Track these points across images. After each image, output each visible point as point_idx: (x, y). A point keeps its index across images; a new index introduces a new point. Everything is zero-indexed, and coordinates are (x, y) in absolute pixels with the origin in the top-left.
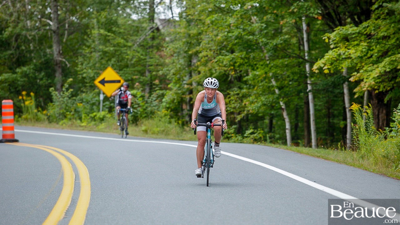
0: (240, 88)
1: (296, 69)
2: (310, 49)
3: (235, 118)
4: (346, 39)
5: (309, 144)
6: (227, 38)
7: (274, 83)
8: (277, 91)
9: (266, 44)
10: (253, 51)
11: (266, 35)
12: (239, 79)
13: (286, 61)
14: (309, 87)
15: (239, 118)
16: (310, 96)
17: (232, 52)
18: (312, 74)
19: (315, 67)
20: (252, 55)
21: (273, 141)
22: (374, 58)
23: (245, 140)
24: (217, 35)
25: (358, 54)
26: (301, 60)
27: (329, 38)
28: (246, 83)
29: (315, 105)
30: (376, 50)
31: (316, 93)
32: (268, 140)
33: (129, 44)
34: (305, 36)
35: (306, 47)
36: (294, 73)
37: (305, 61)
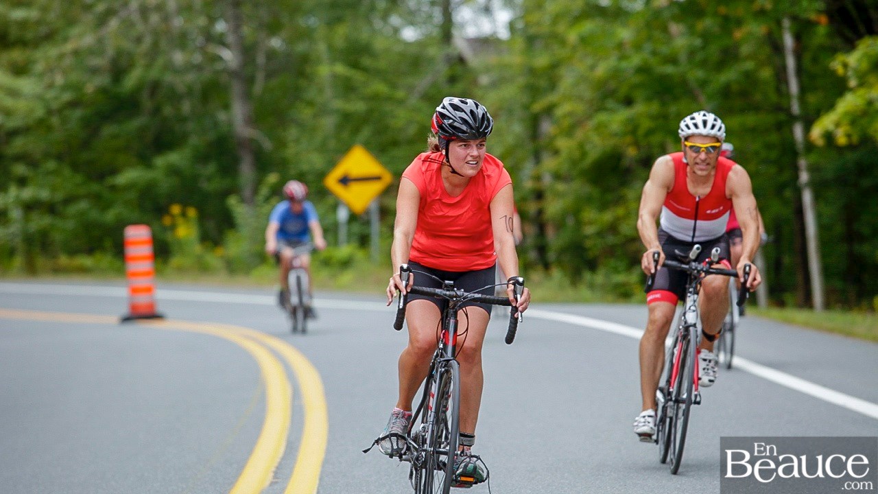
1: (774, 138)
2: (803, 90)
5: (807, 302)
6: (616, 73)
9: (703, 84)
10: (676, 99)
11: (704, 64)
13: (751, 119)
14: (804, 177)
16: (807, 197)
17: (628, 102)
18: (810, 147)
19: (817, 132)
24: (592, 68)
26: (782, 117)
27: (845, 66)
29: (819, 216)
31: (819, 188)
33: (400, 94)
34: (791, 62)
35: (794, 87)
36: (769, 147)
37: (792, 119)
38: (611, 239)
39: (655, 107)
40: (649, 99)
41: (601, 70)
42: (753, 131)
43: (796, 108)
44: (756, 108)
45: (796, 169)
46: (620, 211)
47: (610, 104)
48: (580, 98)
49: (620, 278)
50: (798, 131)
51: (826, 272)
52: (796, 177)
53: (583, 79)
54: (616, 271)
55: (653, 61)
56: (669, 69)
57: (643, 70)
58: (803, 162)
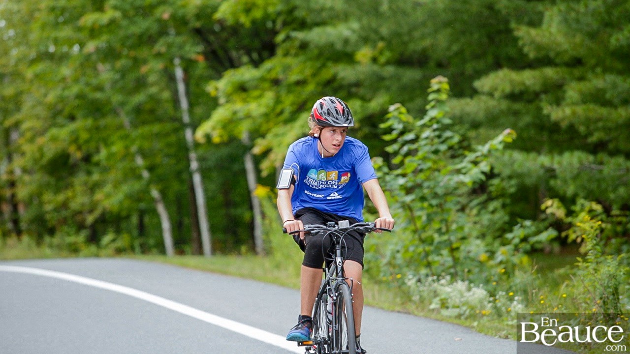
0: (89, 173)
1: (173, 139)
2: (191, 105)
3: (84, 221)
4: (242, 88)
5: (200, 251)
6: (61, 99)
7: (140, 161)
8: (146, 174)
9: (123, 104)
10: (104, 115)
11: (122, 90)
12: (87, 159)
13: (156, 128)
14: (194, 165)
15: (90, 219)
16: (197, 179)
17: (72, 118)
18: (197, 145)
19: (200, 134)
20: (102, 122)
21: (145, 250)
22: (286, 115)
23: (103, 252)
24: (45, 95)
25: (263, 110)
26: (176, 125)
27: (217, 89)
28: (97, 164)
29: (206, 191)
30: (288, 102)
31: (205, 172)
32: (138, 249)
34: (181, 87)
35: (184, 104)
36: (169, 145)
37: (184, 126)
38: (64, 213)
39: (89, 122)
40: (85, 117)
41: (51, 98)
42: (157, 135)
43: (186, 119)
44: (159, 120)
45: (188, 160)
46: (69, 193)
47: (60, 120)
48: (38, 117)
49: (72, 239)
50: (188, 134)
51: (213, 229)
52: (189, 166)
53: (40, 103)
54: (68, 234)
55: (87, 90)
56: (98, 95)
57: (80, 96)
58: (193, 155)
